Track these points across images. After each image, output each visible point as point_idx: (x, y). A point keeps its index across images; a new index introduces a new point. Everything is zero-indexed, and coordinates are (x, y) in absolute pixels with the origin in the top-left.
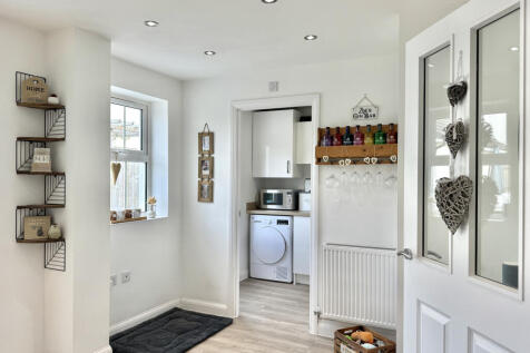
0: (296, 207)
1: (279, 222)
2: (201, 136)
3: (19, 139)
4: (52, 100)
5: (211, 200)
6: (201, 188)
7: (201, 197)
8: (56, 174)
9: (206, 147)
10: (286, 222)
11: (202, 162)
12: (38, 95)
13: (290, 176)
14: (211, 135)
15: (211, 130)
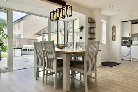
0: (131, 43)
1: (127, 47)
2: (113, 27)
3: (89, 28)
4: (94, 21)
5: (115, 40)
6: (113, 38)
7: (113, 40)
8: (94, 33)
9: (114, 30)
10: (129, 47)
11: (113, 33)
12: (91, 21)
13: (130, 36)
14: (115, 27)
15: (115, 26)
